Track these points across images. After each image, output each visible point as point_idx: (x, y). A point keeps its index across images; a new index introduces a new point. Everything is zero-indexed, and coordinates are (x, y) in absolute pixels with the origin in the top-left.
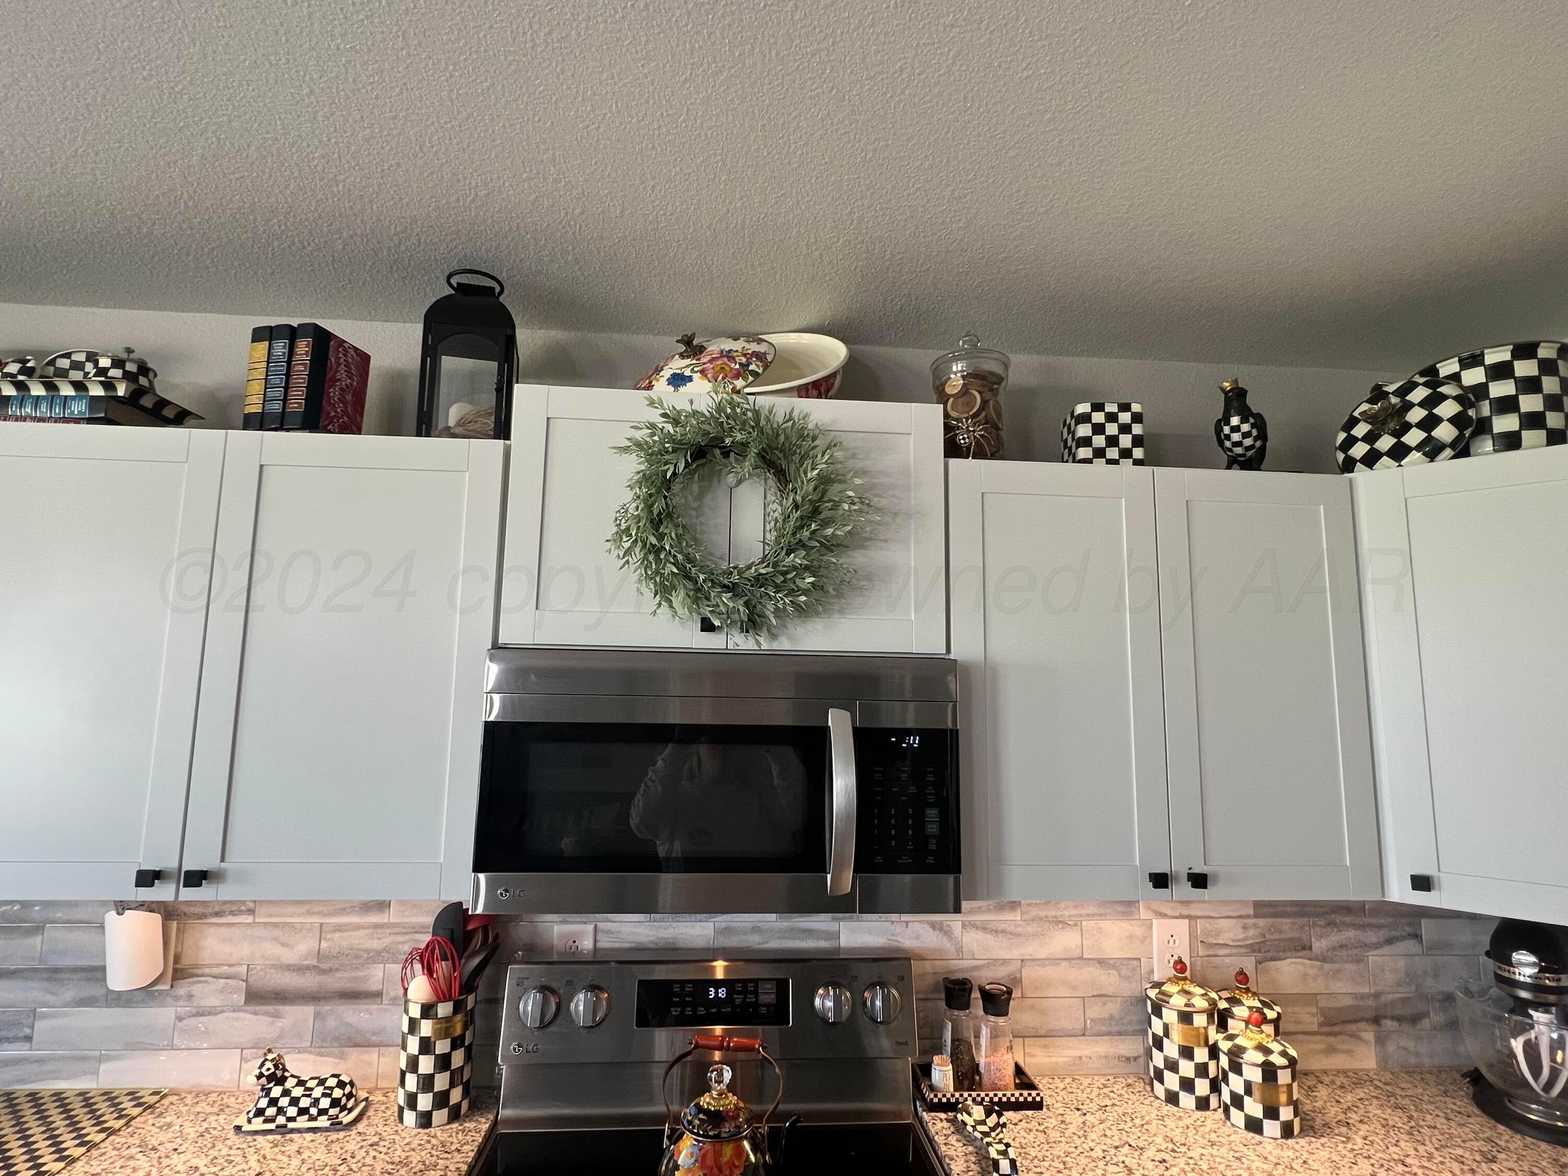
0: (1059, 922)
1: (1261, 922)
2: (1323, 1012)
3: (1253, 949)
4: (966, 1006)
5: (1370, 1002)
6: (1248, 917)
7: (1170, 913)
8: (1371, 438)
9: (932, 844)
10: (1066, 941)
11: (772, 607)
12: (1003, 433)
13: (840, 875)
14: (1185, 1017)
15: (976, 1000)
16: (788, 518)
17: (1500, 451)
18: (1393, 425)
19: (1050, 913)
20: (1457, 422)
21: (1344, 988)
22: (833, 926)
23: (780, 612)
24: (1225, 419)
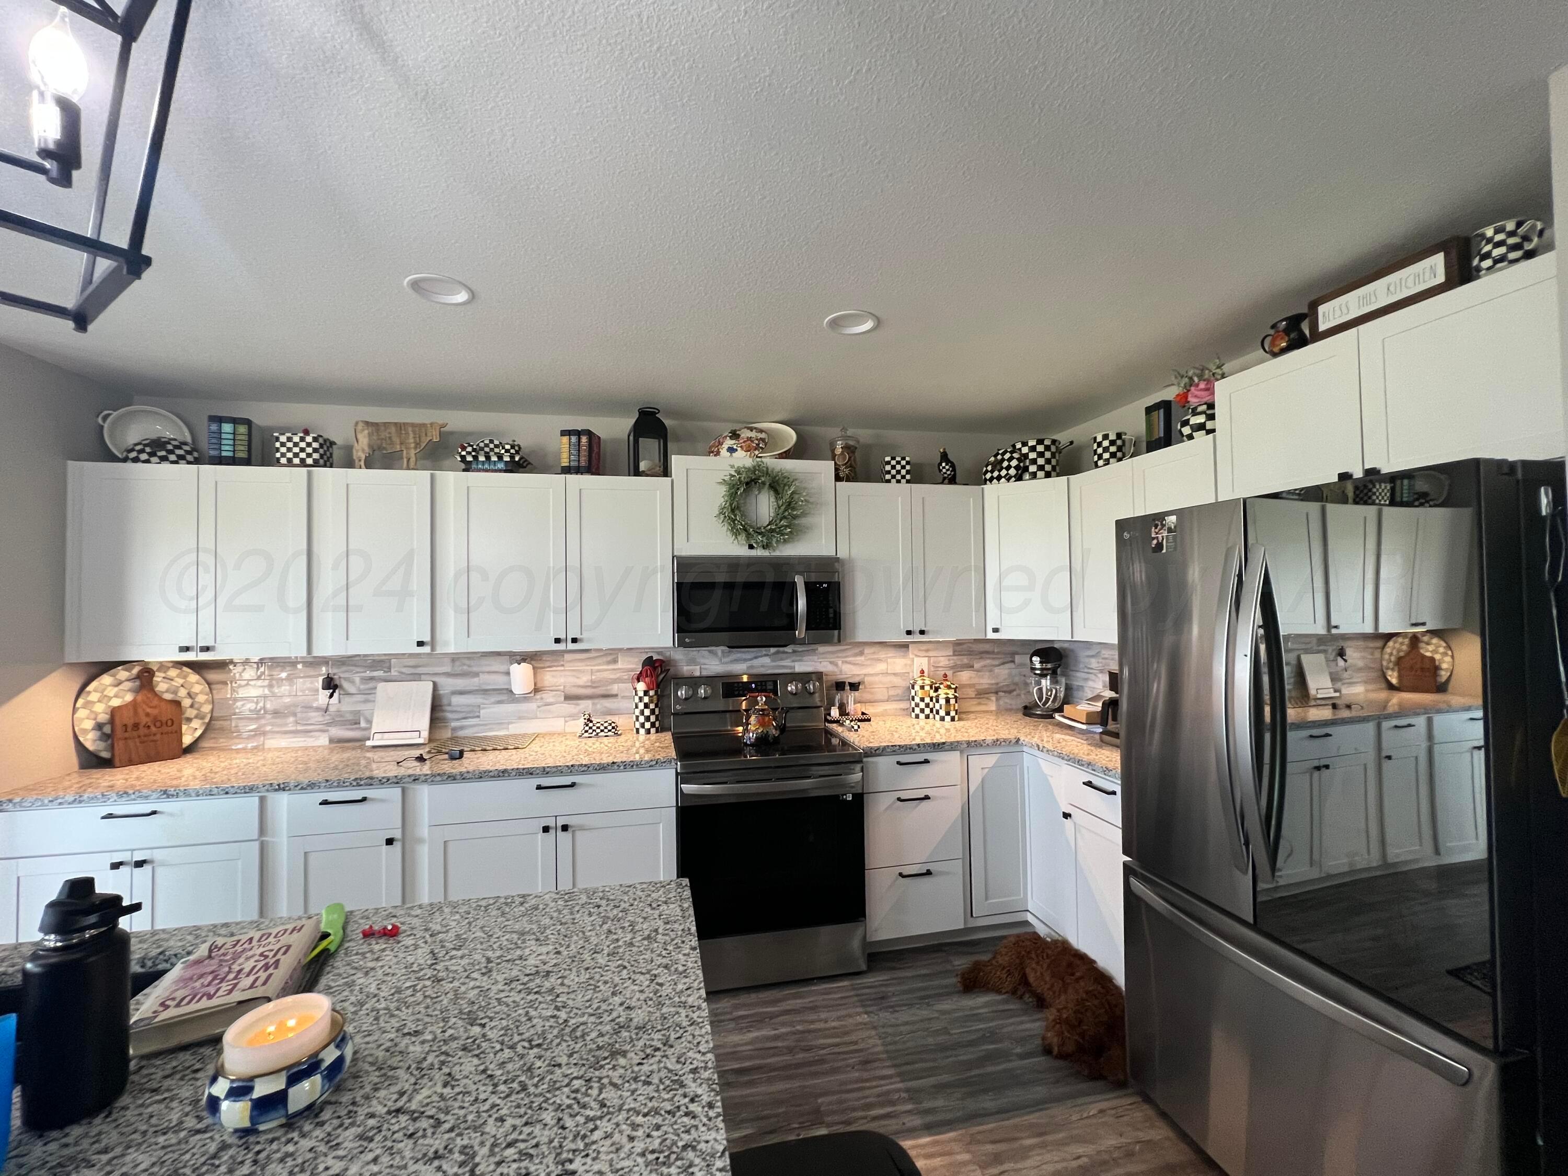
0: (879, 660)
1: (955, 658)
2: (977, 690)
3: (952, 668)
4: (843, 689)
5: (994, 686)
6: (950, 655)
7: (921, 654)
8: (992, 472)
9: (831, 621)
10: (881, 667)
11: (774, 540)
12: (857, 469)
13: (801, 632)
14: (922, 687)
15: (847, 688)
16: (779, 508)
17: (1030, 479)
18: (998, 467)
19: (876, 656)
20: (1017, 468)
21: (985, 681)
22: (792, 664)
23: (778, 542)
24: (940, 464)
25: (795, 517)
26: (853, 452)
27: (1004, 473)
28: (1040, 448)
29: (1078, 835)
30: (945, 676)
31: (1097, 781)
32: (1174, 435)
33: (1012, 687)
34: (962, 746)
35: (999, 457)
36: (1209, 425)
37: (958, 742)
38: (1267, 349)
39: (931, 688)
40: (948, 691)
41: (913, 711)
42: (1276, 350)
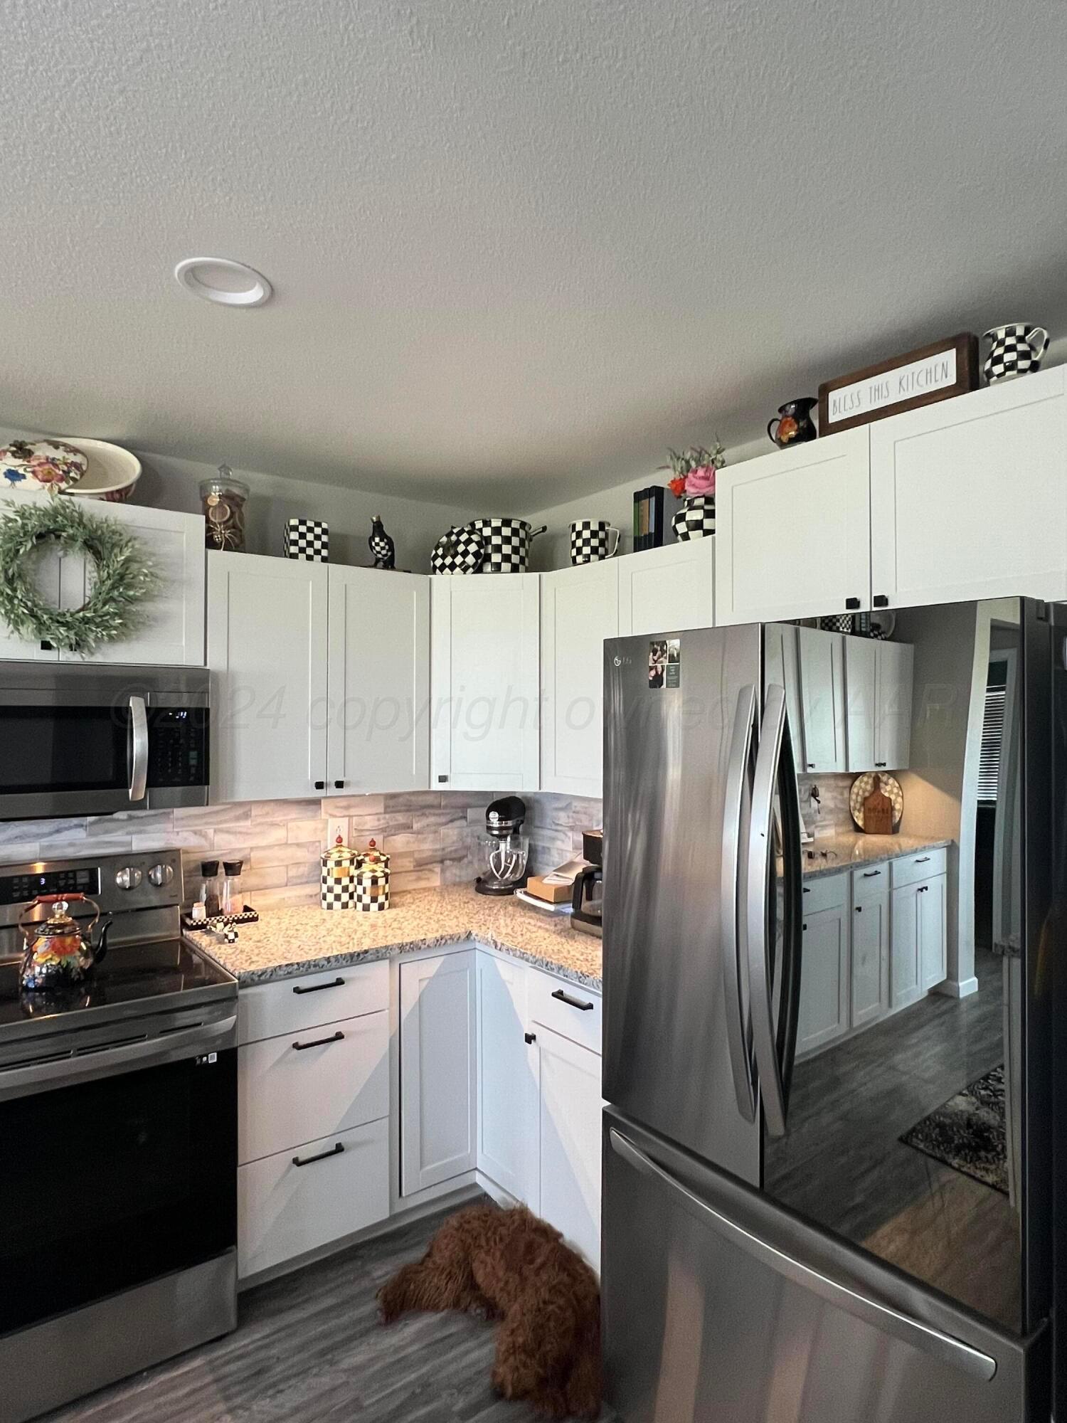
0: (273, 825)
1: (387, 816)
2: (416, 860)
3: (383, 830)
4: (215, 873)
5: (439, 853)
6: (381, 814)
7: (338, 814)
8: (444, 557)
9: (193, 770)
10: (278, 835)
11: (92, 636)
12: (244, 532)
13: (138, 788)
14: (338, 863)
15: (221, 870)
16: (103, 582)
17: (493, 572)
18: (452, 552)
19: (269, 820)
20: (476, 555)
21: (427, 847)
22: (127, 838)
23: (97, 640)
24: (372, 538)
25: (132, 600)
26: (239, 506)
27: (459, 560)
28: (506, 531)
29: (543, 1064)
30: (373, 843)
31: (570, 992)
32: (667, 532)
33: (464, 853)
34: (393, 953)
35: (454, 538)
36: (707, 524)
37: (386, 947)
38: (774, 438)
39: (352, 862)
40: (375, 867)
41: (324, 898)
42: (785, 439)
